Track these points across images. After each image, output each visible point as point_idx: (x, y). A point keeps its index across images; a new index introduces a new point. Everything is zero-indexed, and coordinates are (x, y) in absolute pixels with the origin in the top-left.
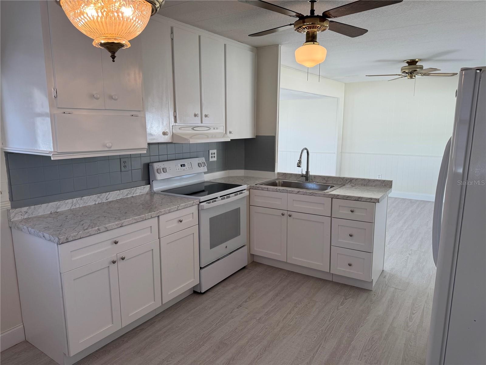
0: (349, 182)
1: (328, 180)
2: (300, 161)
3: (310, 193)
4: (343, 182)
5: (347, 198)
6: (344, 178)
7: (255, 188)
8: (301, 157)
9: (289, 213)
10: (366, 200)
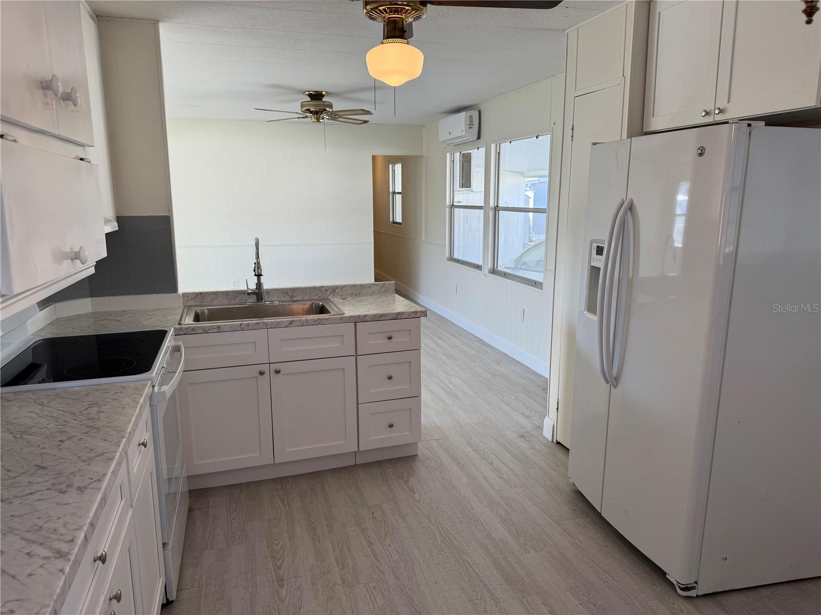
0: (332, 292)
1: (294, 295)
2: (258, 263)
3: (315, 321)
4: (321, 294)
5: (380, 317)
6: (322, 287)
7: (185, 332)
8: (258, 257)
9: (273, 367)
10: (409, 315)
